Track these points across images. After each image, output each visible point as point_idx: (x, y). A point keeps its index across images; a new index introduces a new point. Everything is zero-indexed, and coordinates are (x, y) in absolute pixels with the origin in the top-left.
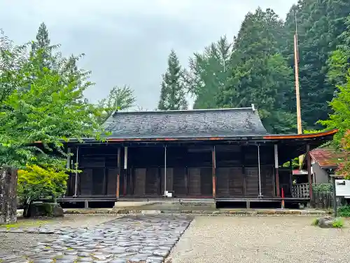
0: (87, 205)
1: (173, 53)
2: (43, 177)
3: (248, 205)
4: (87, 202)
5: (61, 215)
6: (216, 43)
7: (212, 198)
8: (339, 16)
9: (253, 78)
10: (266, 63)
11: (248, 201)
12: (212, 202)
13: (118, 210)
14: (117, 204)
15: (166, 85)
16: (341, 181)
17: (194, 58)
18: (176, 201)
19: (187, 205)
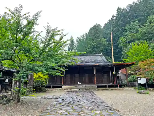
0: (52, 87)
1: (72, 37)
2: (42, 77)
3: (107, 86)
4: (52, 86)
5: (45, 91)
6: (84, 34)
7: (95, 84)
8: (122, 27)
9: (97, 46)
10: (101, 41)
11: (107, 85)
12: (95, 86)
13: (63, 89)
14: (63, 87)
15: (70, 47)
16: (140, 78)
17: (77, 39)
18: (83, 85)
19: (87, 87)
